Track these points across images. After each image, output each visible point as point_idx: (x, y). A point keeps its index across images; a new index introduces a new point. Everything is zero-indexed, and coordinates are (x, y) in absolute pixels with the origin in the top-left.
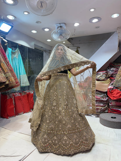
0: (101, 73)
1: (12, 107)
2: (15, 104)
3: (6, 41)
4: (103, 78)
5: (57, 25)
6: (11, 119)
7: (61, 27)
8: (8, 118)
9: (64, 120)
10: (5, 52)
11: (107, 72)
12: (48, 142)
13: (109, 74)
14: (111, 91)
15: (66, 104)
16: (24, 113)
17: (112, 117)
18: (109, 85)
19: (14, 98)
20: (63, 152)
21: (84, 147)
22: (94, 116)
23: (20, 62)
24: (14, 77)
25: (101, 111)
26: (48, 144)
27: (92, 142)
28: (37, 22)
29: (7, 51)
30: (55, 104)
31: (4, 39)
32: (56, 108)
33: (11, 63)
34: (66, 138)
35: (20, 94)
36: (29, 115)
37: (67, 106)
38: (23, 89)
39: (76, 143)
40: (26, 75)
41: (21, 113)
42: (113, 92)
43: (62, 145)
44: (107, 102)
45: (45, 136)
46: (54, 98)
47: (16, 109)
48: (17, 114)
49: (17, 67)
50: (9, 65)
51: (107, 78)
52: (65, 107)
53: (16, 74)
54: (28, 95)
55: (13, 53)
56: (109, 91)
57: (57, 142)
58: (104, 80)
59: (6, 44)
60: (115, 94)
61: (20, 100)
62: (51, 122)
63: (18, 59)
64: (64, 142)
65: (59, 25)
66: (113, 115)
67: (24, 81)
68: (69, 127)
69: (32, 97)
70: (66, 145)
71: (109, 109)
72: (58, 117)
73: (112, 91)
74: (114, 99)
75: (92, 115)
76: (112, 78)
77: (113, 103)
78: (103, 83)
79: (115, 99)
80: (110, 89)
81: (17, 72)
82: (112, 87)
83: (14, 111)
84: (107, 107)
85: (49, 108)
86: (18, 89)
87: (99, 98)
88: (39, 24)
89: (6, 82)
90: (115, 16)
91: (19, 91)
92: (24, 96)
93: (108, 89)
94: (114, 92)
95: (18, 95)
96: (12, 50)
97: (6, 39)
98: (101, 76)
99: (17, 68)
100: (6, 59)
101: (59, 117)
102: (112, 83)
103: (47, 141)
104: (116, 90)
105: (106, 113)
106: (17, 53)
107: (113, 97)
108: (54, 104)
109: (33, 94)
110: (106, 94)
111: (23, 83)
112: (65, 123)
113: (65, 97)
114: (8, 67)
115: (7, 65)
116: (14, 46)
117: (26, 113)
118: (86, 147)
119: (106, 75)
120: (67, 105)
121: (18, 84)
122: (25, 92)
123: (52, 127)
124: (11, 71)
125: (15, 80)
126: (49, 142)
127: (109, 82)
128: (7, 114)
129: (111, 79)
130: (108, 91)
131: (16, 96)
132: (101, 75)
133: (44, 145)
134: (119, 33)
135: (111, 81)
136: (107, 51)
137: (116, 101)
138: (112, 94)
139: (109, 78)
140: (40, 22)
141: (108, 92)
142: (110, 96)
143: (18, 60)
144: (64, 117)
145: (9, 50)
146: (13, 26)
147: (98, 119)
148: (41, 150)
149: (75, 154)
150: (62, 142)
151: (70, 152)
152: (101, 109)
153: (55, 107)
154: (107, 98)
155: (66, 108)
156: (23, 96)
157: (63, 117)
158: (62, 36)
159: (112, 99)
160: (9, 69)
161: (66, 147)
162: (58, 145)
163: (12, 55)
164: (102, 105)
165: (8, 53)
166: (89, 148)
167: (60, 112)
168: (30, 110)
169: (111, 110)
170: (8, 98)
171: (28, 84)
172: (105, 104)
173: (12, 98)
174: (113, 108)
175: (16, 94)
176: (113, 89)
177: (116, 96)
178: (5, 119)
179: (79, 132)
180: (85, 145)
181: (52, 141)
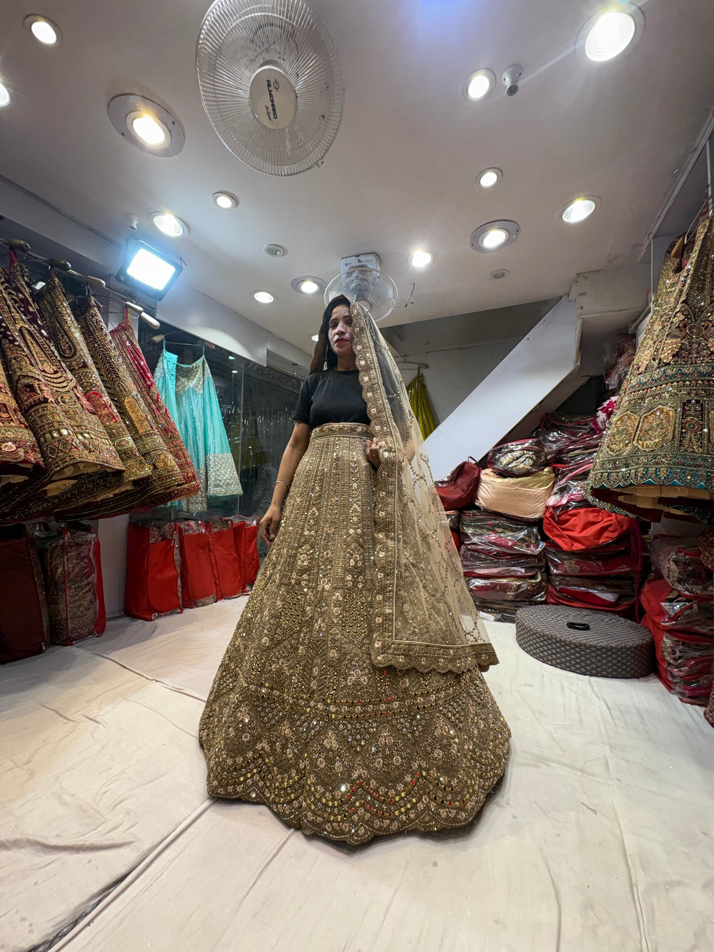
0: (517, 447)
1: (169, 573)
2: (183, 564)
3: (156, 324)
4: (525, 464)
5: (348, 260)
6: (165, 622)
8: (151, 620)
9: (334, 641)
10: (153, 368)
11: (538, 444)
12: (251, 745)
13: (546, 450)
14: (558, 515)
15: (355, 567)
16: (220, 597)
17: (571, 625)
18: (549, 493)
19: (181, 539)
21: (433, 805)
22: (490, 617)
23: (208, 407)
24: (176, 456)
25: (516, 596)
26: (250, 754)
28: (273, 250)
29: (160, 364)
30: (305, 564)
31: (144, 315)
32: (309, 581)
34: (335, 745)
35: (207, 525)
37: (360, 573)
40: (230, 455)
41: (206, 600)
42: (569, 520)
44: (540, 561)
46: (307, 533)
47: (184, 583)
48: (190, 600)
49: (198, 424)
50: (159, 408)
51: (539, 465)
52: (349, 578)
54: (238, 531)
55: (182, 373)
56: (552, 517)
58: (527, 473)
59: (157, 339)
60: (578, 528)
61: (203, 548)
62: (279, 643)
63: (203, 395)
64: (322, 764)
65: (354, 262)
66: (573, 615)
67: (223, 477)
68: (357, 684)
69: (251, 541)
71: (550, 588)
72: (310, 623)
73: (563, 517)
74: (574, 548)
75: (481, 614)
76: (558, 466)
77: (570, 566)
78: (524, 485)
79: (577, 546)
80: (555, 508)
81: (195, 443)
82: (564, 501)
83: (180, 589)
84: (540, 582)
85: (281, 579)
86: (198, 505)
87: (509, 544)
88: (278, 259)
91: (200, 515)
92: (220, 535)
93: (547, 507)
94: (573, 520)
95: (195, 528)
96: (180, 359)
97: (158, 316)
98: (517, 458)
99: (195, 429)
100: (149, 387)
101: (316, 626)
102: (562, 483)
104: (582, 511)
105: (536, 603)
107: (568, 540)
108: (299, 562)
110: (535, 530)
111: (218, 486)
112: (340, 661)
113: (351, 531)
114: (154, 415)
115: (152, 411)
117: (227, 601)
119: (536, 453)
120: (357, 571)
122: (227, 518)
123: (280, 672)
124: (168, 432)
125: (181, 466)
126: (259, 746)
127: (549, 480)
128: (149, 604)
129: (555, 471)
130: (548, 515)
131: (190, 532)
132: (517, 454)
133: (230, 761)
134: (584, 294)
135: (556, 476)
136: (536, 369)
137: (583, 556)
138: (564, 529)
139: (546, 464)
140: (285, 252)
141: (545, 521)
142: (557, 536)
143: (200, 397)
145: (169, 360)
146: (183, 266)
147: (510, 629)
152: (519, 587)
153: (305, 577)
154: (542, 545)
155: (355, 582)
156: (215, 533)
157: (331, 625)
158: (366, 300)
159: (565, 547)
160: (159, 424)
163: (177, 379)
164: (520, 570)
165: (163, 369)
168: (244, 588)
169: (559, 595)
170: (152, 541)
171: (237, 489)
172: (532, 568)
173: (169, 541)
174: (567, 585)
175: (188, 525)
176: (566, 507)
177: (582, 535)
178: (140, 621)
179: (409, 713)
180: (440, 794)
181: (272, 744)
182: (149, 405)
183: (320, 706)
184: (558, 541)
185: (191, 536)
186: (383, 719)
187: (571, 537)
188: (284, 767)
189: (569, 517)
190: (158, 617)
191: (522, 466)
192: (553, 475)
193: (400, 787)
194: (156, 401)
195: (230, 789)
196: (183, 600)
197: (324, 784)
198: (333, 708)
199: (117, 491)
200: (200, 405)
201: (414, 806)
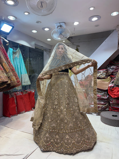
0: (102, 71)
1: (14, 106)
2: (17, 103)
3: (8, 41)
6: (14, 118)
7: (61, 26)
8: (10, 117)
10: (7, 52)
11: (107, 71)
12: (50, 141)
13: (109, 72)
14: (111, 89)
15: (68, 103)
16: (26, 111)
17: (113, 116)
18: (109, 83)
19: (16, 97)
20: (65, 150)
21: (86, 146)
22: (95, 114)
23: (21, 62)
24: (15, 76)
25: (101, 109)
26: (50, 142)
27: (94, 141)
28: (38, 22)
29: (8, 51)
30: (57, 103)
31: (5, 40)
32: (58, 107)
33: (12, 62)
34: (68, 137)
35: (22, 93)
36: (31, 114)
38: (24, 87)
39: (78, 142)
40: (27, 74)
41: (23, 112)
42: (114, 90)
43: (64, 144)
44: (107, 100)
45: (47, 135)
48: (19, 112)
49: (19, 66)
50: (10, 64)
51: (107, 76)
52: (67, 106)
53: (17, 73)
54: (30, 94)
55: (14, 53)
56: (110, 89)
57: (59, 141)
58: (104, 78)
59: (7, 45)
60: (116, 92)
61: (21, 99)
63: (19, 58)
64: (66, 141)
65: (59, 25)
66: (114, 113)
67: (26, 80)
68: (71, 126)
69: (33, 96)
70: (68, 144)
71: (110, 107)
72: (59, 116)
73: (113, 89)
74: (115, 97)
75: (93, 114)
77: (114, 101)
78: (103, 81)
79: (116, 97)
80: (111, 87)
81: (18, 71)
82: (113, 85)
83: (16, 109)
84: (107, 106)
85: (51, 107)
86: (19, 88)
87: (100, 96)
88: (39, 24)
89: (8, 81)
90: (115, 14)
91: (20, 90)
92: (25, 95)
93: (109, 87)
95: (19, 94)
96: (13, 50)
97: (8, 39)
98: (102, 74)
99: (18, 68)
100: (8, 59)
101: (61, 116)
102: (112, 81)
103: (49, 139)
104: (117, 88)
105: (106, 111)
106: (18, 53)
108: (55, 103)
109: (34, 93)
110: (106, 93)
111: (24, 83)
112: (67, 122)
113: (66, 96)
114: (9, 66)
115: (9, 65)
116: (15, 46)
117: (28, 112)
118: (88, 146)
119: (106, 73)
121: (19, 83)
122: (26, 90)
123: (54, 126)
124: (13, 70)
125: (17, 79)
126: (51, 141)
127: (110, 80)
128: (9, 113)
129: (111, 77)
130: (109, 89)
132: (102, 73)
133: (46, 144)
135: (112, 79)
136: (107, 50)
137: (117, 99)
138: (113, 92)
139: (109, 76)
140: (41, 22)
142: (111, 94)
144: (66, 116)
145: (11, 50)
146: (14, 26)
147: (99, 117)
148: (44, 148)
149: (77, 152)
150: (64, 141)
151: (72, 151)
152: (102, 107)
153: (57, 106)
154: (108, 96)
156: (24, 95)
158: (62, 35)
159: (113, 97)
160: (11, 69)
161: (68, 146)
162: (60, 144)
163: (13, 55)
164: (103, 103)
165: (10, 52)
166: (91, 146)
167: (61, 111)
168: (32, 109)
169: (112, 108)
170: (10, 98)
171: (29, 83)
172: (105, 102)
173: (13, 97)
174: (114, 106)
175: (17, 93)
176: (113, 87)
177: (117, 94)
178: (8, 117)
179: (80, 131)
180: (87, 143)
181: (54, 140)
182: (8, 64)
183: (64, 131)
184: (111, 95)
185: (18, 96)
186: (76, 132)
187: (114, 94)
188: (57, 143)
189: (114, 89)
190: (12, 116)
191: (103, 76)
192: (111, 78)
193: (80, 143)
194: (10, 62)
195: (47, 149)
196: (17, 112)
197: (67, 145)
198: (67, 131)
199: (3, 87)
200: (19, 61)
201: (83, 146)
